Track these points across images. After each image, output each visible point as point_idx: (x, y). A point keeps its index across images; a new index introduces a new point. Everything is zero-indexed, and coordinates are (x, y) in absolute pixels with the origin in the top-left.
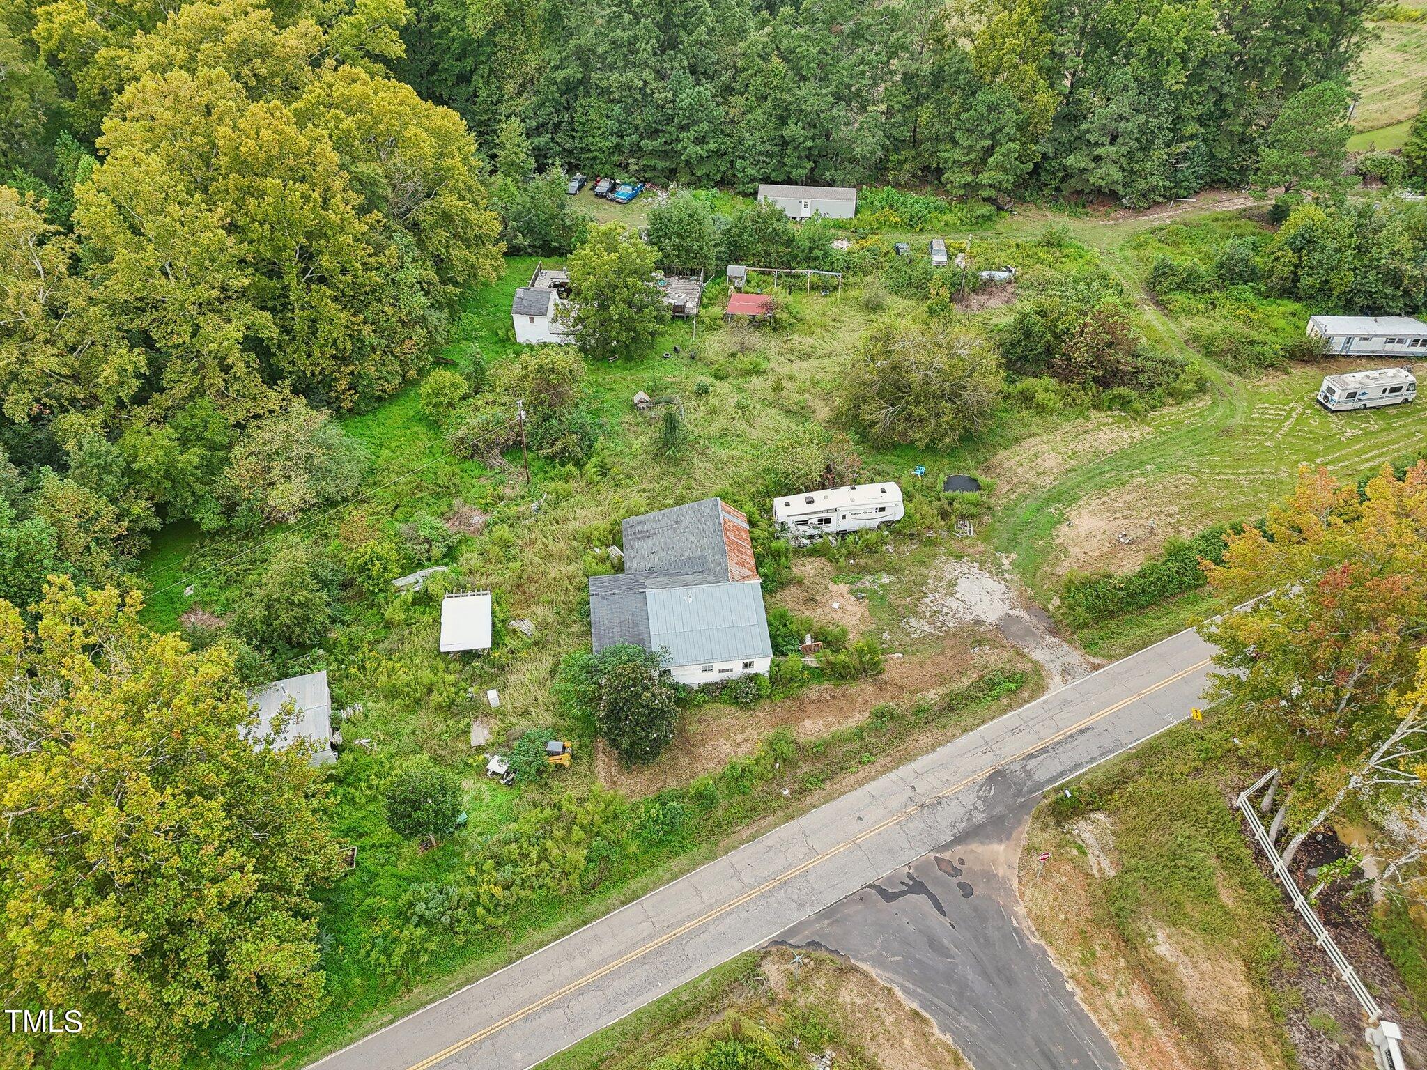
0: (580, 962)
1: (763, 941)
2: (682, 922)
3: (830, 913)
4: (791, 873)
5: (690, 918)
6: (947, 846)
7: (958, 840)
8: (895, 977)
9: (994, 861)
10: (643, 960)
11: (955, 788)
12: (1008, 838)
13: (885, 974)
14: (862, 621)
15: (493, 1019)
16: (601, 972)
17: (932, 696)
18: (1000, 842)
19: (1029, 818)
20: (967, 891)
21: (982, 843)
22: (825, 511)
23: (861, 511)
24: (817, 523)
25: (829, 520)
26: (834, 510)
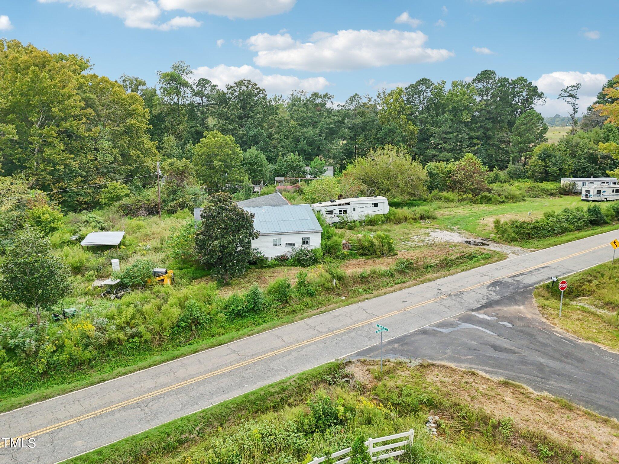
6: (479, 309)
7: (485, 306)
12: (523, 304)
22: (343, 204)
23: (364, 206)
24: (338, 213)
25: (345, 211)
26: (348, 204)
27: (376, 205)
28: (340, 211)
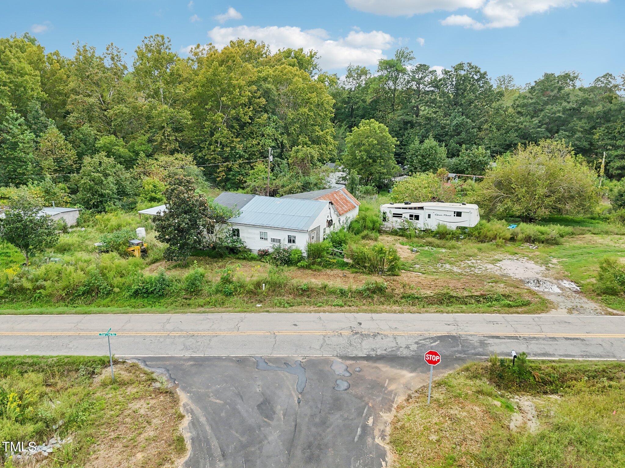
7: (369, 358)
11: (398, 333)
22: (415, 208)
23: (443, 213)
24: (409, 218)
25: (417, 217)
26: (422, 208)
27: (459, 214)
28: (411, 216)
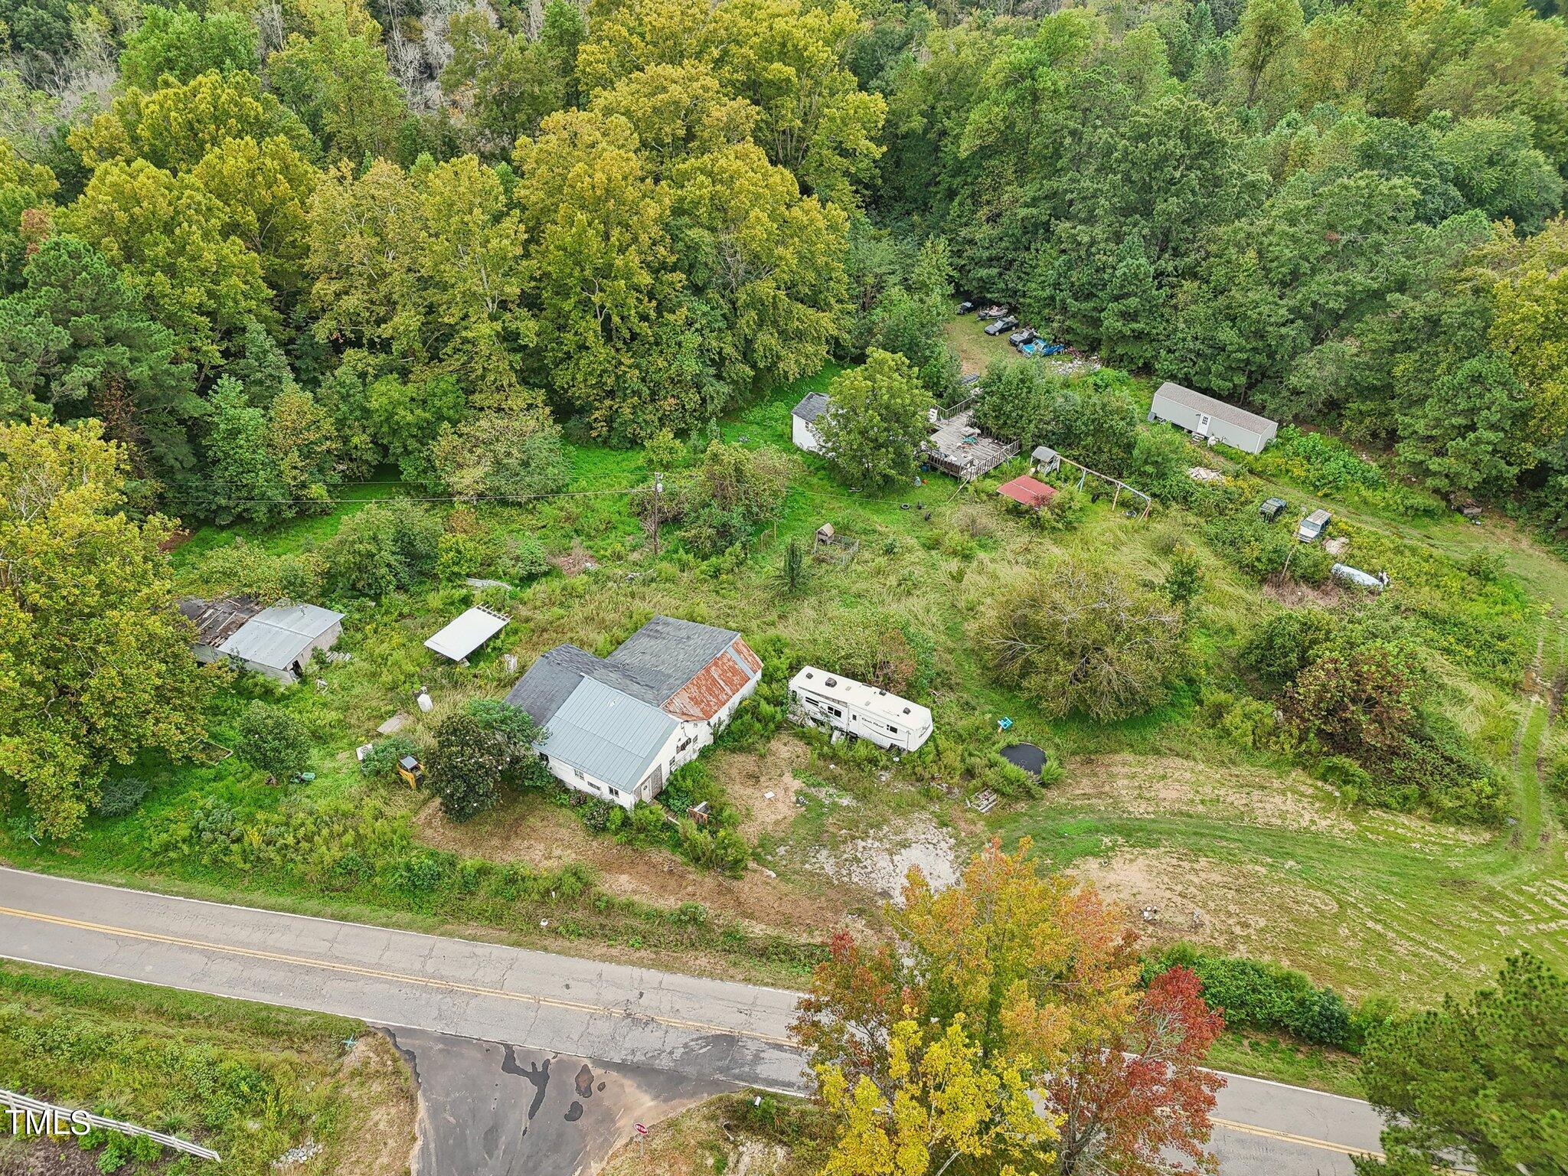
0: (256, 937)
1: (382, 1022)
2: (350, 962)
3: (452, 1043)
4: (464, 988)
5: (359, 963)
6: (608, 1065)
7: (623, 1068)
8: (431, 1133)
9: (628, 1109)
10: (292, 968)
11: (675, 1022)
12: (665, 1101)
13: (427, 1124)
14: (777, 823)
15: (167, 932)
16: (260, 954)
17: (758, 930)
18: (656, 1097)
19: (706, 1098)
20: (575, 1112)
21: (639, 1086)
22: (836, 701)
23: (872, 720)
24: (827, 710)
25: (839, 713)
26: (845, 704)
28: (830, 709)
